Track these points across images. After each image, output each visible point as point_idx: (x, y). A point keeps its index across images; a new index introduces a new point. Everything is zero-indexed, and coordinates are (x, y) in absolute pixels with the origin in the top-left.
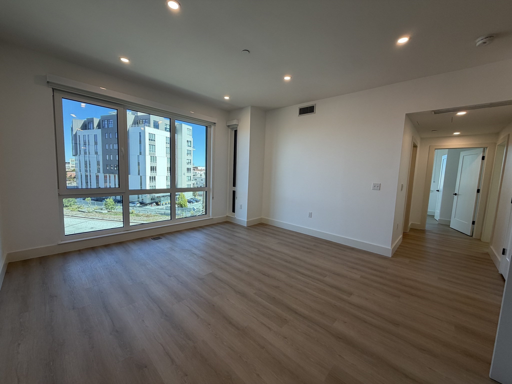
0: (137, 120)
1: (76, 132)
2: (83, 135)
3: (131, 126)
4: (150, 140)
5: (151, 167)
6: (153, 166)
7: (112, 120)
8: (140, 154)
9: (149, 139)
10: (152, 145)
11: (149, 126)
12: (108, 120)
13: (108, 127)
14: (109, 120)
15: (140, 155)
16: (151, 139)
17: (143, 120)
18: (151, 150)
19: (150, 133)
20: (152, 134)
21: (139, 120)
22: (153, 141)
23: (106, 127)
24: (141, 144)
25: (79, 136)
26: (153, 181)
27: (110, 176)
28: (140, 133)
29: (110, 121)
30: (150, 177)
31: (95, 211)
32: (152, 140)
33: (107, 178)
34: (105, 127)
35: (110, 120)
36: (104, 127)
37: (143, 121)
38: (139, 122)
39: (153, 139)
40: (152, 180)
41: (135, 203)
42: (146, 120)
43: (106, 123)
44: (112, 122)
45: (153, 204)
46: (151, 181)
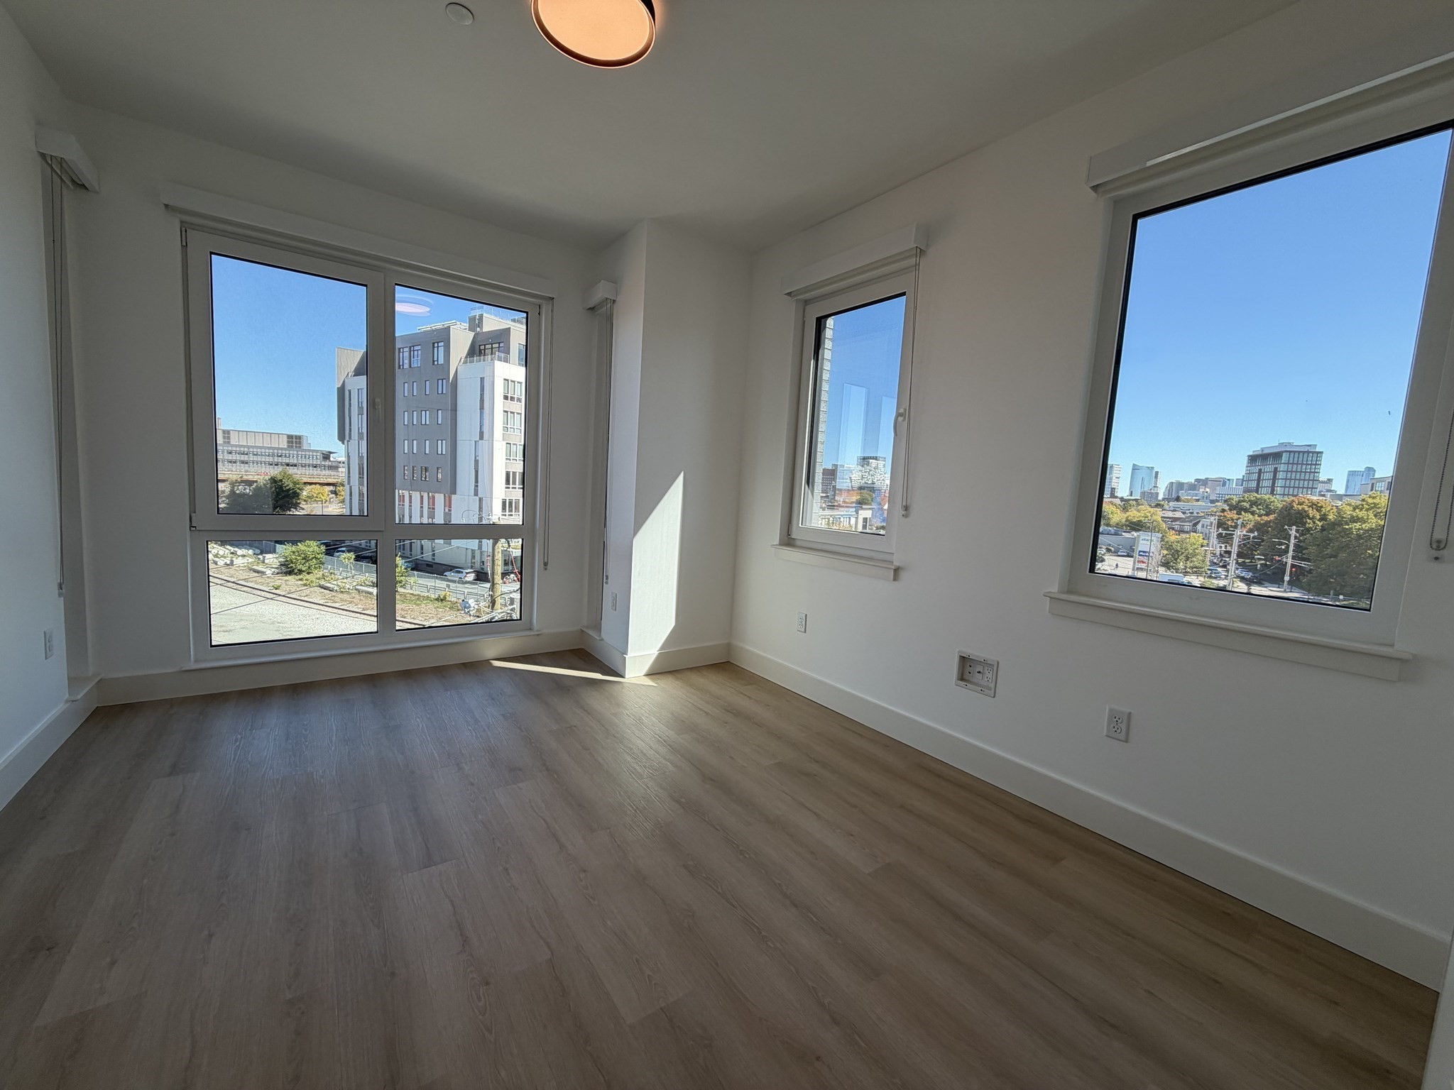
0: (480, 346)
1: (344, 381)
2: (358, 390)
3: (462, 361)
4: (506, 398)
5: (508, 474)
6: (513, 472)
7: (419, 347)
8: (481, 437)
9: (504, 396)
10: (511, 412)
11: (506, 361)
12: (410, 347)
13: (410, 367)
14: (413, 346)
15: (480, 439)
16: (509, 395)
17: (492, 344)
18: (509, 426)
19: (508, 380)
20: (514, 382)
21: (485, 345)
22: (516, 402)
23: (406, 366)
24: (483, 409)
25: (350, 391)
26: (513, 513)
27: (410, 497)
28: (482, 379)
29: (414, 351)
30: (504, 503)
31: (356, 589)
32: (512, 399)
33: (404, 501)
34: (403, 365)
35: (416, 348)
36: (401, 367)
37: (494, 346)
38: (485, 350)
39: (515, 396)
40: (510, 511)
41: (462, 572)
42: (499, 343)
43: (406, 354)
44: (420, 351)
45: (509, 576)
46: (507, 513)
